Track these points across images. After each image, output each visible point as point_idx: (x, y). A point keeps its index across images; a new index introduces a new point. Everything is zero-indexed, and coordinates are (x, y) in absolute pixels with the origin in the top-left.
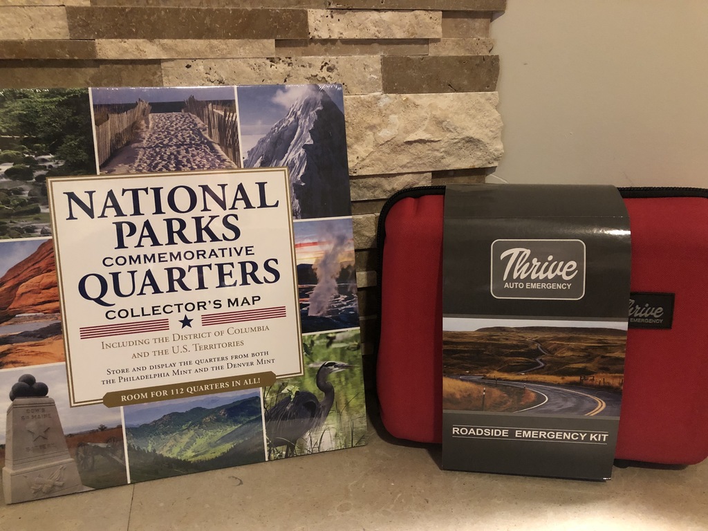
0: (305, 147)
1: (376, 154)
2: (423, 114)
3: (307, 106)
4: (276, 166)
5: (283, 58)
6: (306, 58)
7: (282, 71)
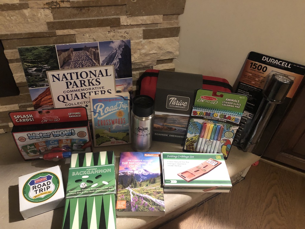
0: (119, 59)
1: (140, 57)
2: (155, 45)
3: (120, 47)
4: (110, 65)
5: (112, 31)
6: (120, 30)
7: (112, 35)
